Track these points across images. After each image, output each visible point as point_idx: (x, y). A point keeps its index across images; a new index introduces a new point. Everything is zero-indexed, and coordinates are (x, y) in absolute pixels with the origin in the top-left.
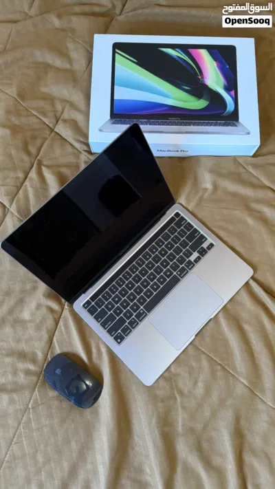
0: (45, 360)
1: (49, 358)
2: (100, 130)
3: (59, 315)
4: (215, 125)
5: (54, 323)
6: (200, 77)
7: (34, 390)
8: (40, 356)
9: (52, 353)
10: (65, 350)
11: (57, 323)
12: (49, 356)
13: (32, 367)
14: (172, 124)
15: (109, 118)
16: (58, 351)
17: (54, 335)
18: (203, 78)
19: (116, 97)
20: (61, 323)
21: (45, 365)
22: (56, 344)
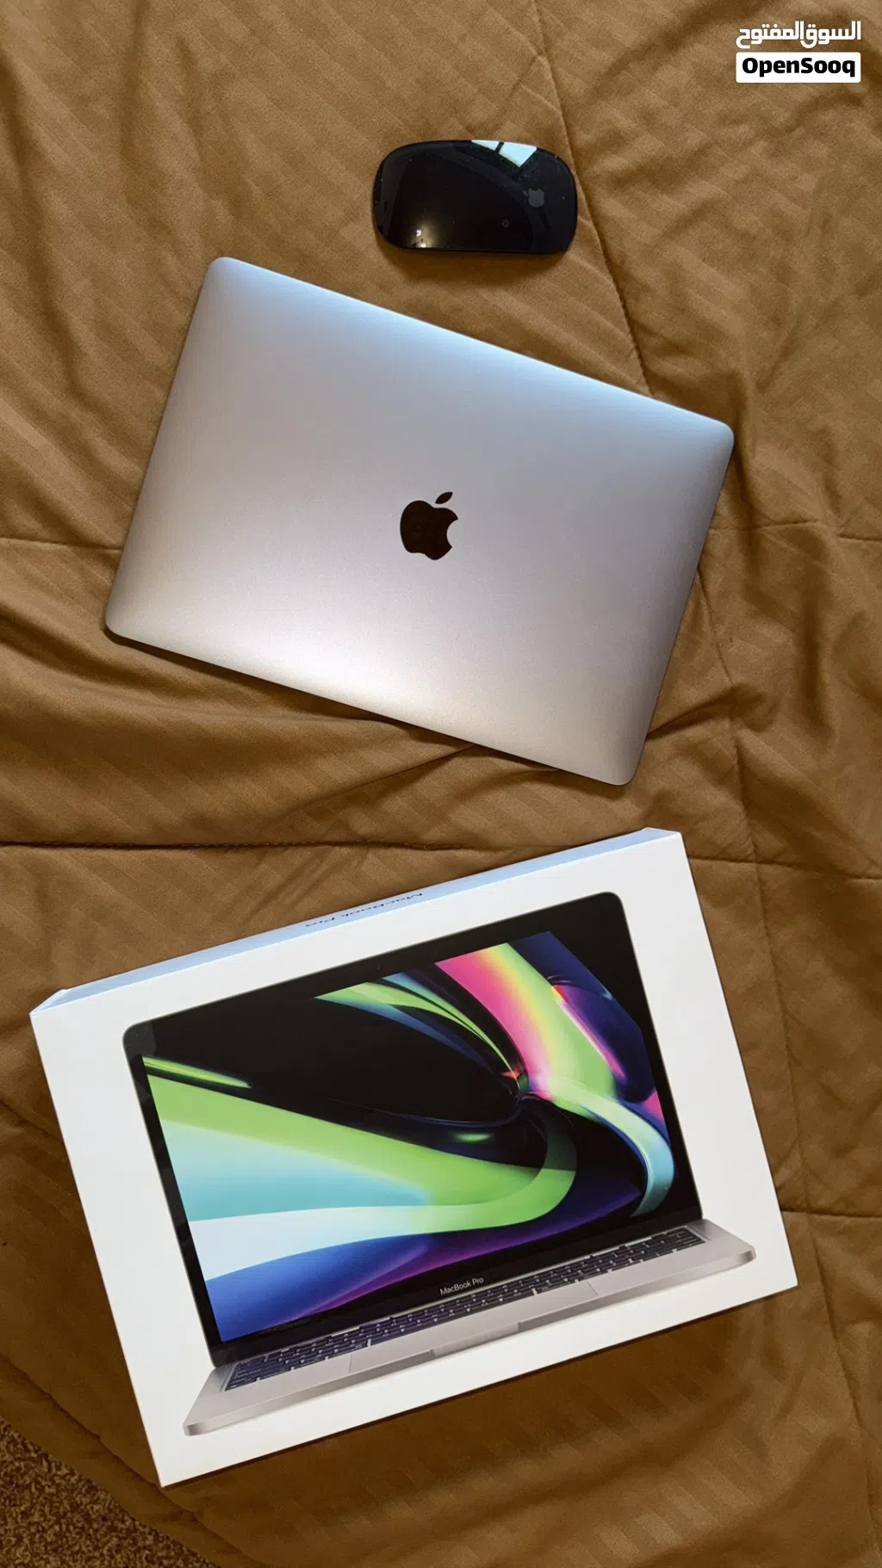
0: (591, 207)
1: (585, 221)
2: (193, 1430)
3: (646, 352)
4: (621, 1261)
5: (643, 320)
6: (514, 1075)
7: (563, 107)
8: (613, 207)
9: (590, 241)
10: (560, 271)
11: (635, 327)
12: (590, 224)
13: (615, 163)
14: (460, 1310)
15: (212, 1368)
16: (575, 256)
17: (620, 290)
18: (524, 1073)
19: (210, 1271)
20: (624, 336)
21: (581, 195)
22: (594, 270)
